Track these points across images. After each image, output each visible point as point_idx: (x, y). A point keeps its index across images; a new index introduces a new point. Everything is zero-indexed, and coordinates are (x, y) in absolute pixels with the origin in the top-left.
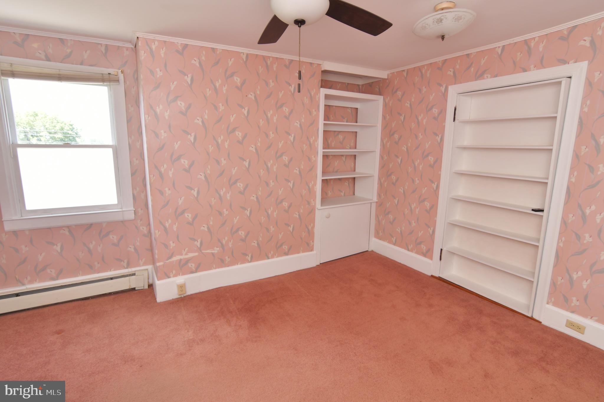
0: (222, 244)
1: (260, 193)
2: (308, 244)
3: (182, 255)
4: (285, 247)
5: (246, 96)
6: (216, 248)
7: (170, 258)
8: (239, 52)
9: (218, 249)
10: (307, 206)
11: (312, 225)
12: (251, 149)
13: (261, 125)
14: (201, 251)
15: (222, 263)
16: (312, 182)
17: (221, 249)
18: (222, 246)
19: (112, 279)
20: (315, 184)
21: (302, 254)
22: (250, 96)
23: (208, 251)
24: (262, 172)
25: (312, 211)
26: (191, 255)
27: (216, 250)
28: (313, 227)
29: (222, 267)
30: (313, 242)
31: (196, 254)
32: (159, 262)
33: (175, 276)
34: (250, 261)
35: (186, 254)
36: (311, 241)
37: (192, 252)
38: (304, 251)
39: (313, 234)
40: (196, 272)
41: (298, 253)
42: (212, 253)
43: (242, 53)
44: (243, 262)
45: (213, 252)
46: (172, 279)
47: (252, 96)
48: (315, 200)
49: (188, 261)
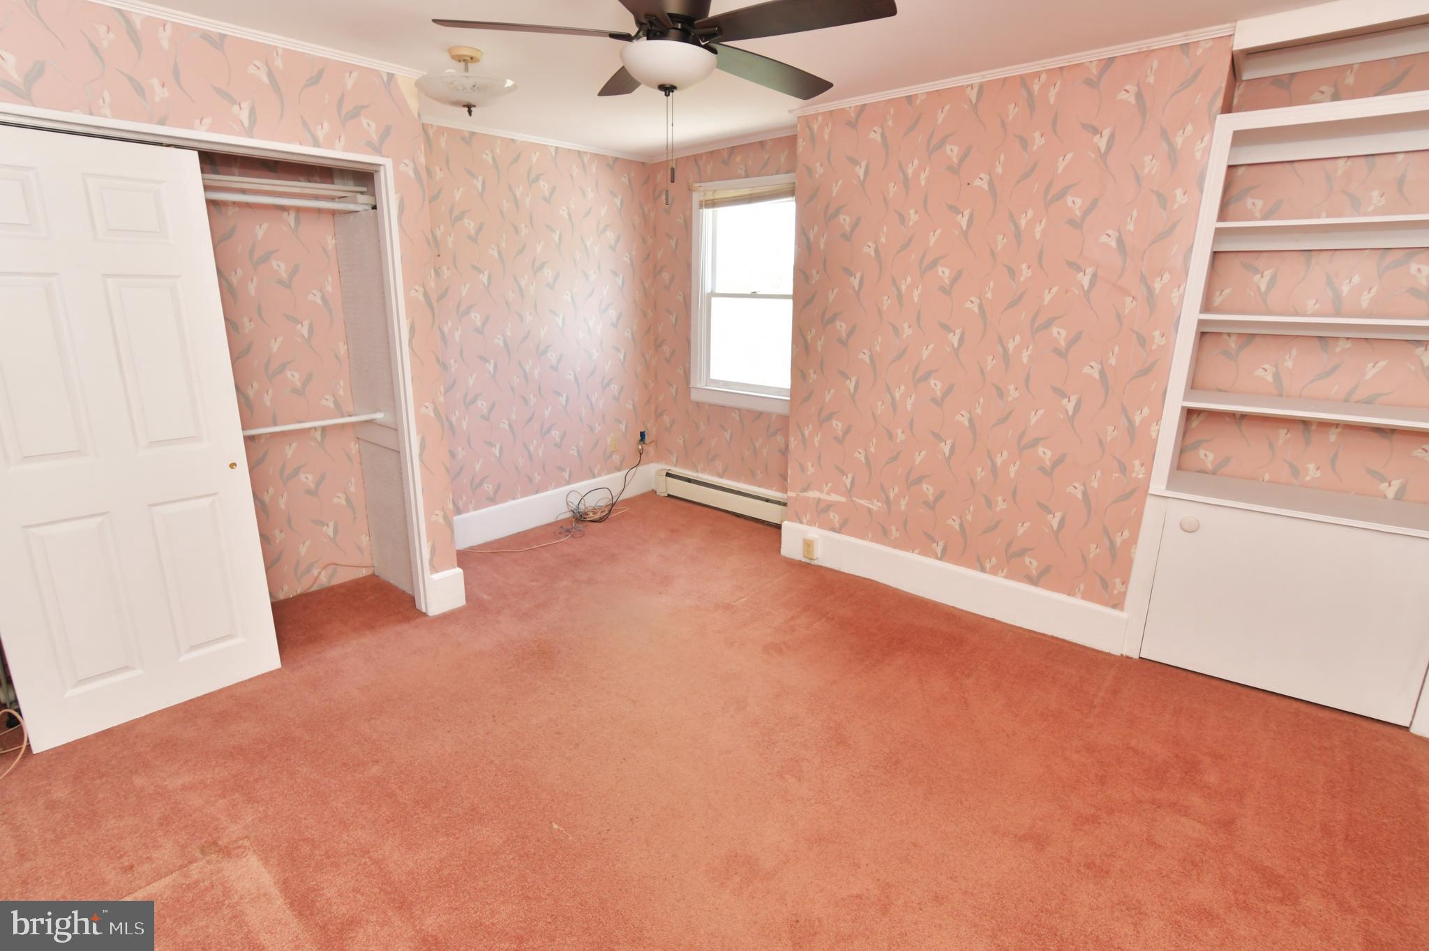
0: (888, 498)
1: (979, 411)
2: (1105, 585)
3: (821, 491)
4: (1031, 563)
5: (968, 184)
6: (875, 501)
7: (805, 490)
8: (963, 86)
9: (880, 504)
10: (1117, 475)
11: (1126, 534)
12: (968, 305)
13: (999, 248)
14: (851, 497)
15: (882, 535)
16: (1146, 411)
17: (885, 506)
18: (888, 502)
19: (767, 501)
20: (1157, 417)
21: (1077, 601)
22: (977, 182)
23: (863, 502)
24: (990, 363)
25: (1136, 494)
26: (835, 498)
27: (876, 506)
28: (1133, 540)
29: (883, 543)
30: (1125, 582)
31: (842, 499)
32: (791, 491)
33: (810, 523)
34: (939, 555)
35: (828, 493)
36: (1118, 581)
37: (836, 493)
38: (1086, 596)
39: (1129, 563)
40: (840, 533)
41: (1071, 593)
42: (869, 508)
43: (968, 86)
44: (923, 553)
45: (870, 506)
46: (804, 527)
47: (982, 183)
48: (1149, 465)
49: (829, 506)
